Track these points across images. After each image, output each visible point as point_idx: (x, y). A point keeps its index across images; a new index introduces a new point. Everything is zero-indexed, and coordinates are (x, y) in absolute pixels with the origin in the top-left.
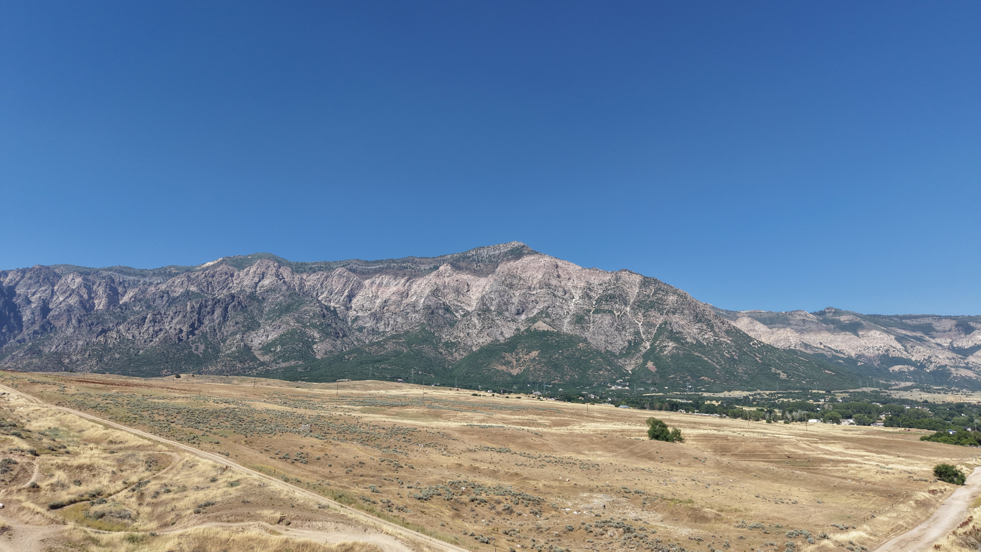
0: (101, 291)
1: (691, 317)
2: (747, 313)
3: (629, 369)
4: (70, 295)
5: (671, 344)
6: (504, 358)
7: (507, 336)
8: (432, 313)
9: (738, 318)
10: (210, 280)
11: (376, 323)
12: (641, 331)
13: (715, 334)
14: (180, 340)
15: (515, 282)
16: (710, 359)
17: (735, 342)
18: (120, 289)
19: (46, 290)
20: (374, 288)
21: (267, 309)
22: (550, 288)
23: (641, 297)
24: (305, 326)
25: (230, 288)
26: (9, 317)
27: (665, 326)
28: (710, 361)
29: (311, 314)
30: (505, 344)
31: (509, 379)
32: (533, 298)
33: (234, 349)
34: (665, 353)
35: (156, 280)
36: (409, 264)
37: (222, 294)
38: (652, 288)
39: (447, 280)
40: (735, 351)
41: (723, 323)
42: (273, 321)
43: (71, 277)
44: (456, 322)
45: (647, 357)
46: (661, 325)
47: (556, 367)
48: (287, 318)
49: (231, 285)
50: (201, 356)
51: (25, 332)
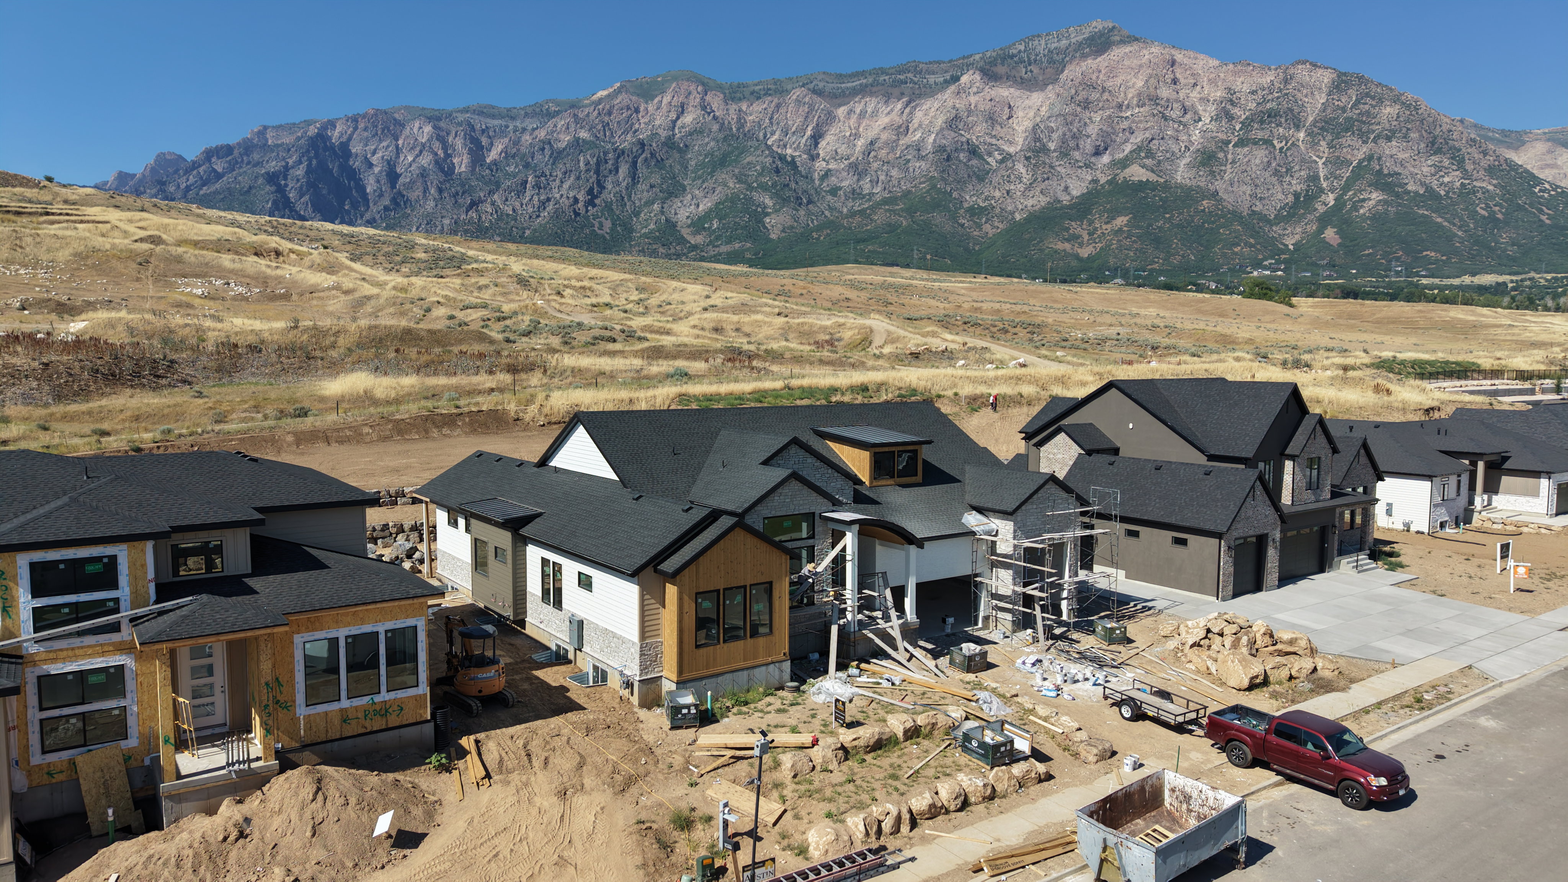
0: (459, 143)
1: (1422, 145)
2: (1545, 133)
3: (1290, 242)
4: (421, 152)
5: (1376, 196)
6: (1067, 229)
7: (1075, 193)
8: (948, 159)
9: (1523, 143)
10: (606, 119)
11: (858, 180)
12: (1322, 175)
13: (1466, 175)
14: (577, 214)
15: (1094, 96)
16: (1446, 220)
17: (1503, 188)
18: (484, 141)
19: (388, 146)
20: (853, 121)
21: (693, 163)
22: (1158, 104)
23: (1329, 111)
24: (750, 188)
25: (636, 131)
26: (350, 189)
27: (1369, 164)
28: (1446, 224)
29: (758, 168)
30: (1070, 207)
31: (1074, 263)
32: (1125, 124)
33: (652, 226)
34: (1362, 211)
35: (530, 124)
36: (910, 75)
37: (626, 142)
38: (1353, 94)
39: (973, 99)
40: (1500, 205)
41: (1485, 153)
42: (703, 182)
43: (417, 125)
44: (988, 173)
45: (1324, 221)
46: (1360, 162)
47: (1158, 241)
48: (724, 176)
49: (637, 126)
50: (608, 237)
51: (374, 209)
